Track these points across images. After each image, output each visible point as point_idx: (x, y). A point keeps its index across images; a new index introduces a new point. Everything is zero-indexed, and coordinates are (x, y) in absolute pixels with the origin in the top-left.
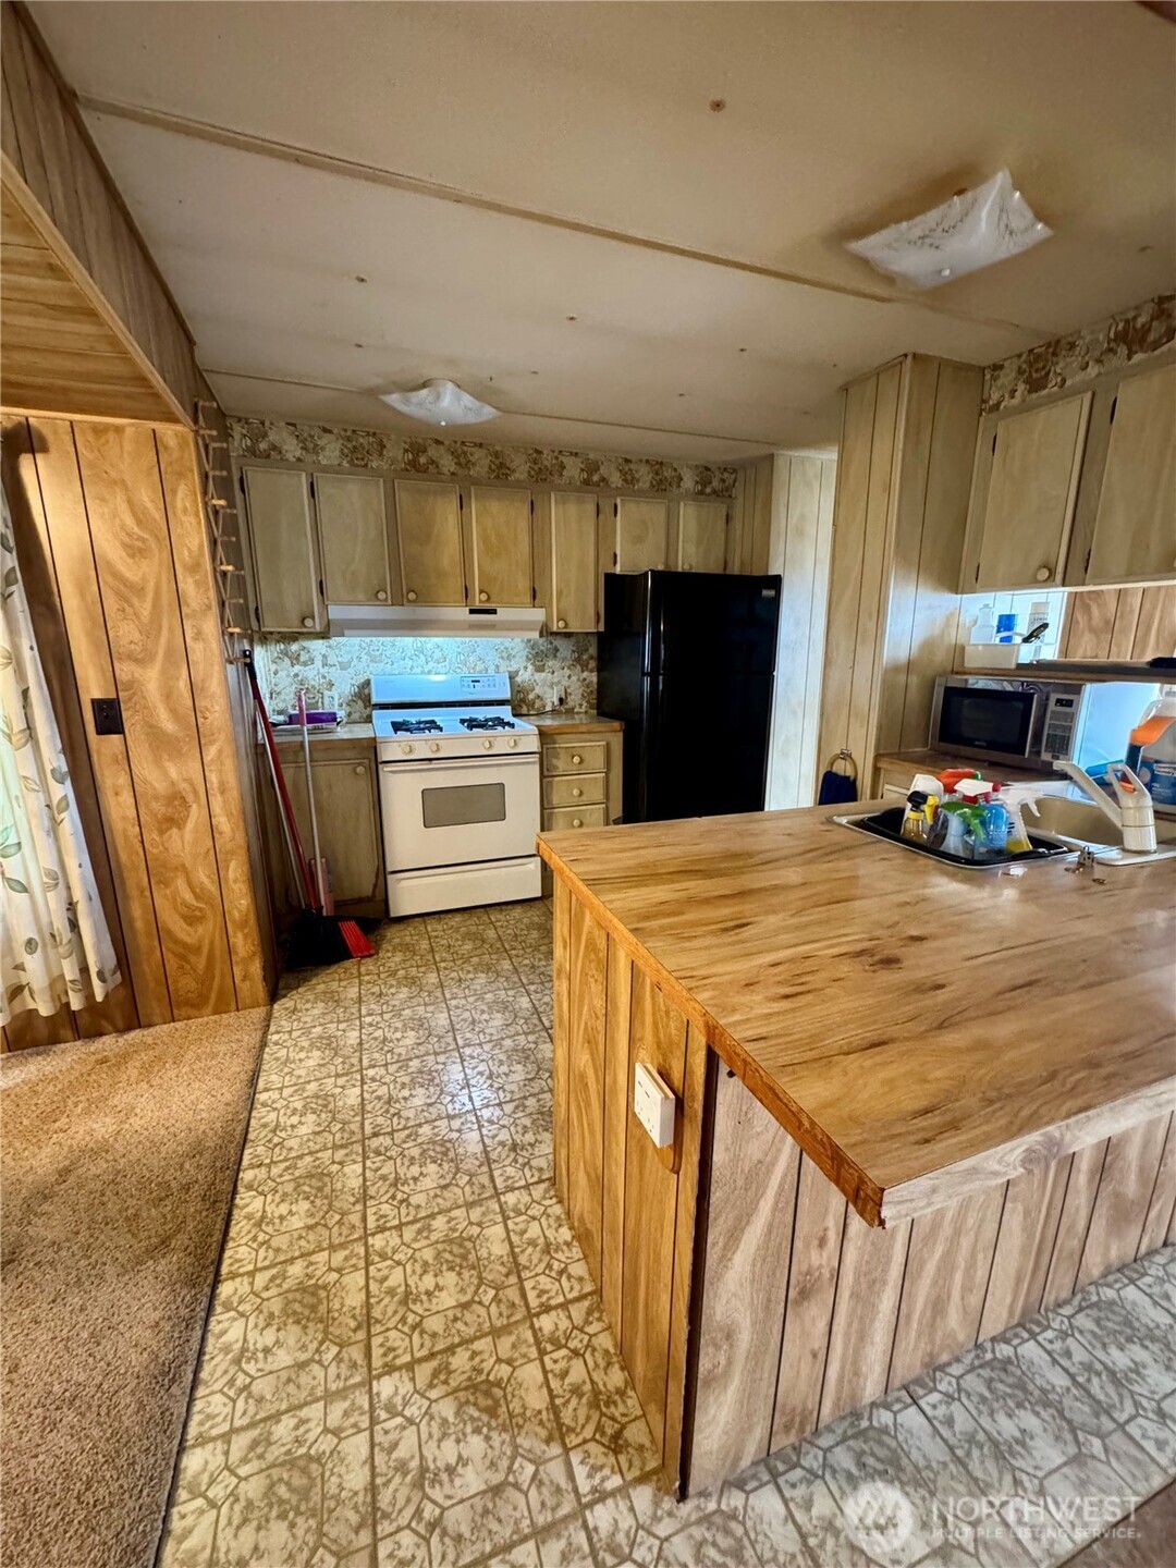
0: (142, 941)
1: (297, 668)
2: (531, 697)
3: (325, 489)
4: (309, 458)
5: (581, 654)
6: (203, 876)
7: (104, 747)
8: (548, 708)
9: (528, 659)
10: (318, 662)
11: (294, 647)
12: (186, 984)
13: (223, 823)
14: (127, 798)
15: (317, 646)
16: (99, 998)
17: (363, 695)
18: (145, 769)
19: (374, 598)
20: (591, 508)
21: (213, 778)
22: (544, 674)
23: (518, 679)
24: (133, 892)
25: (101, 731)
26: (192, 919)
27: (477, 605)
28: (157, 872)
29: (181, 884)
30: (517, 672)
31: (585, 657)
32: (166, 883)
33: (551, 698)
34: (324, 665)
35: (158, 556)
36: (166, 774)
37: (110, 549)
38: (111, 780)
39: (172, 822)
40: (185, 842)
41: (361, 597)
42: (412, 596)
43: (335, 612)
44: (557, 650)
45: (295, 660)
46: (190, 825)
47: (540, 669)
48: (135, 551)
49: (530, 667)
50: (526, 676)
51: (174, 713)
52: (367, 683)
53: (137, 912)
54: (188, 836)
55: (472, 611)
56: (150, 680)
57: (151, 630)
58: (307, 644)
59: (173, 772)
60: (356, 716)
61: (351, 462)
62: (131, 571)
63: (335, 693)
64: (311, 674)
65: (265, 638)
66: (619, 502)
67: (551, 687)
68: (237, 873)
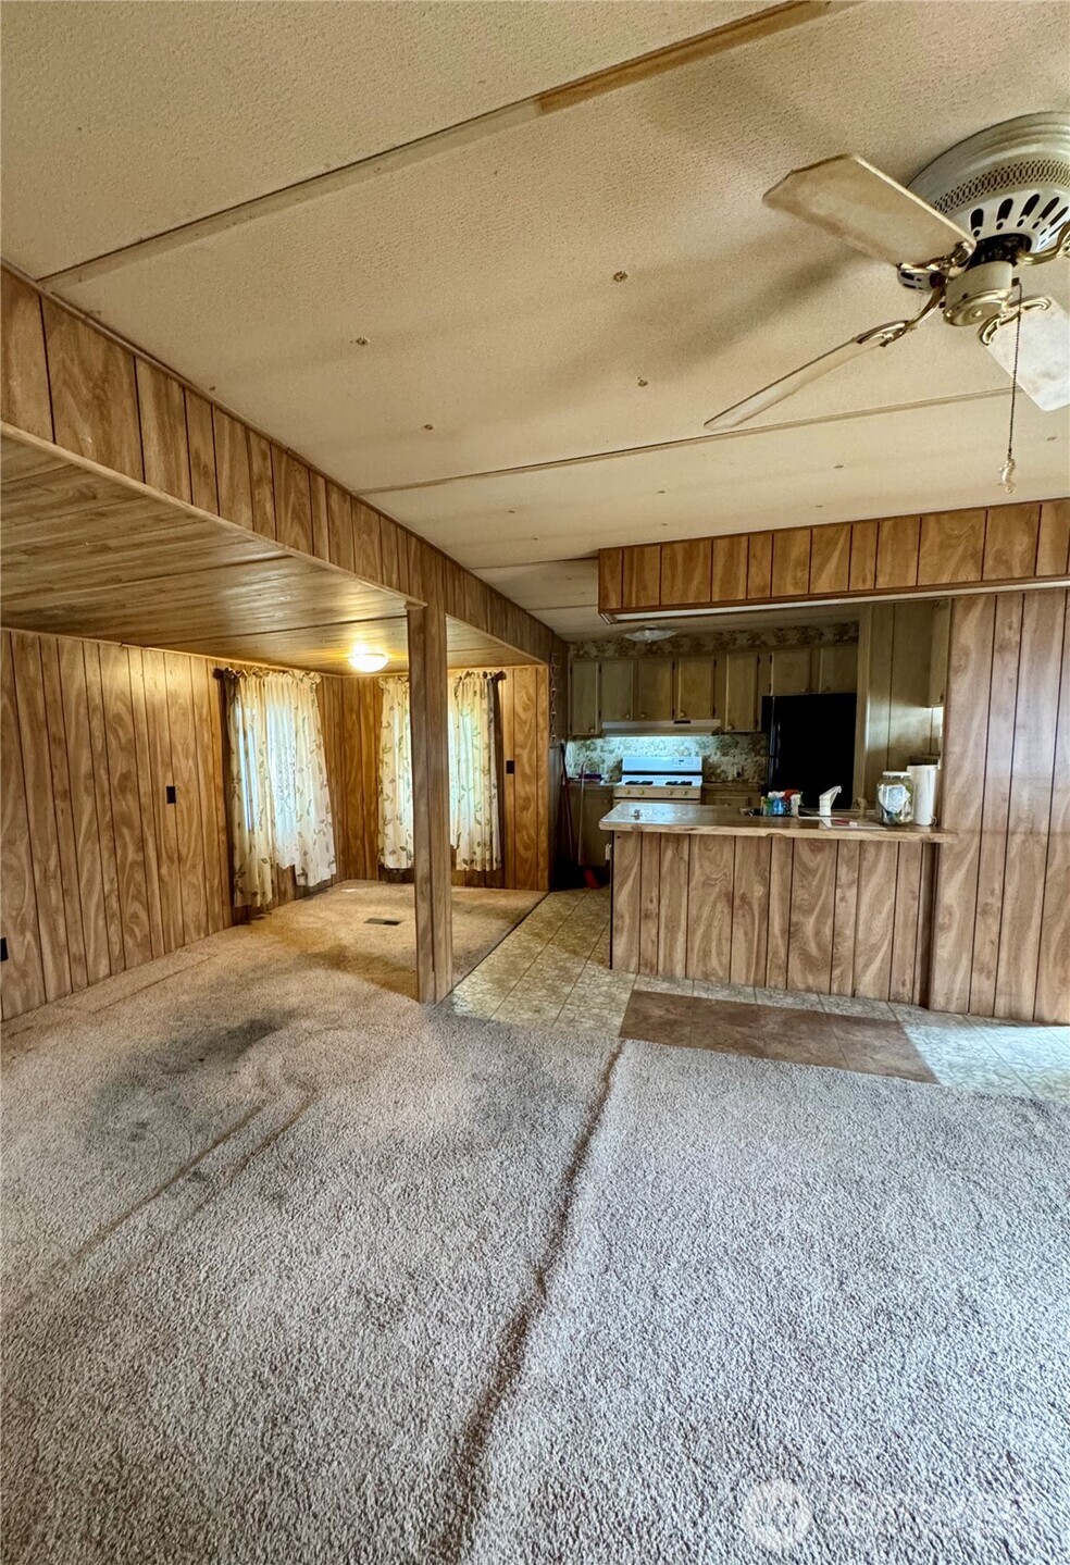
0: (510, 853)
1: (588, 753)
2: (718, 771)
3: (607, 668)
4: (601, 655)
5: (755, 745)
6: (533, 832)
7: (508, 777)
8: (730, 778)
9: (717, 748)
10: (599, 750)
11: (588, 742)
12: (521, 875)
13: (541, 810)
14: (512, 797)
15: (599, 742)
16: (494, 868)
17: (618, 767)
18: (519, 787)
19: (623, 718)
20: (753, 661)
21: (540, 792)
22: (727, 758)
23: (710, 760)
24: (509, 833)
25: (508, 772)
26: (527, 848)
27: (679, 719)
28: (518, 827)
29: (524, 833)
30: (709, 757)
31: (758, 747)
32: (519, 832)
33: (732, 772)
34: (602, 751)
35: (533, 711)
36: (525, 788)
37: (519, 709)
38: (509, 791)
39: (525, 808)
40: (528, 817)
41: (618, 716)
42: (643, 716)
43: (605, 725)
44: (738, 743)
45: (588, 748)
46: (531, 810)
47: (725, 754)
48: (526, 709)
49: (718, 753)
50: (714, 759)
51: (530, 766)
52: (621, 761)
53: (509, 841)
54: (529, 814)
55: (676, 722)
56: (525, 754)
57: (527, 737)
58: (594, 740)
59: (527, 789)
60: (614, 778)
61: (620, 655)
62: (524, 715)
63: (605, 766)
64: (595, 755)
65: (575, 739)
66: (773, 654)
67: (733, 765)
68: (544, 831)
